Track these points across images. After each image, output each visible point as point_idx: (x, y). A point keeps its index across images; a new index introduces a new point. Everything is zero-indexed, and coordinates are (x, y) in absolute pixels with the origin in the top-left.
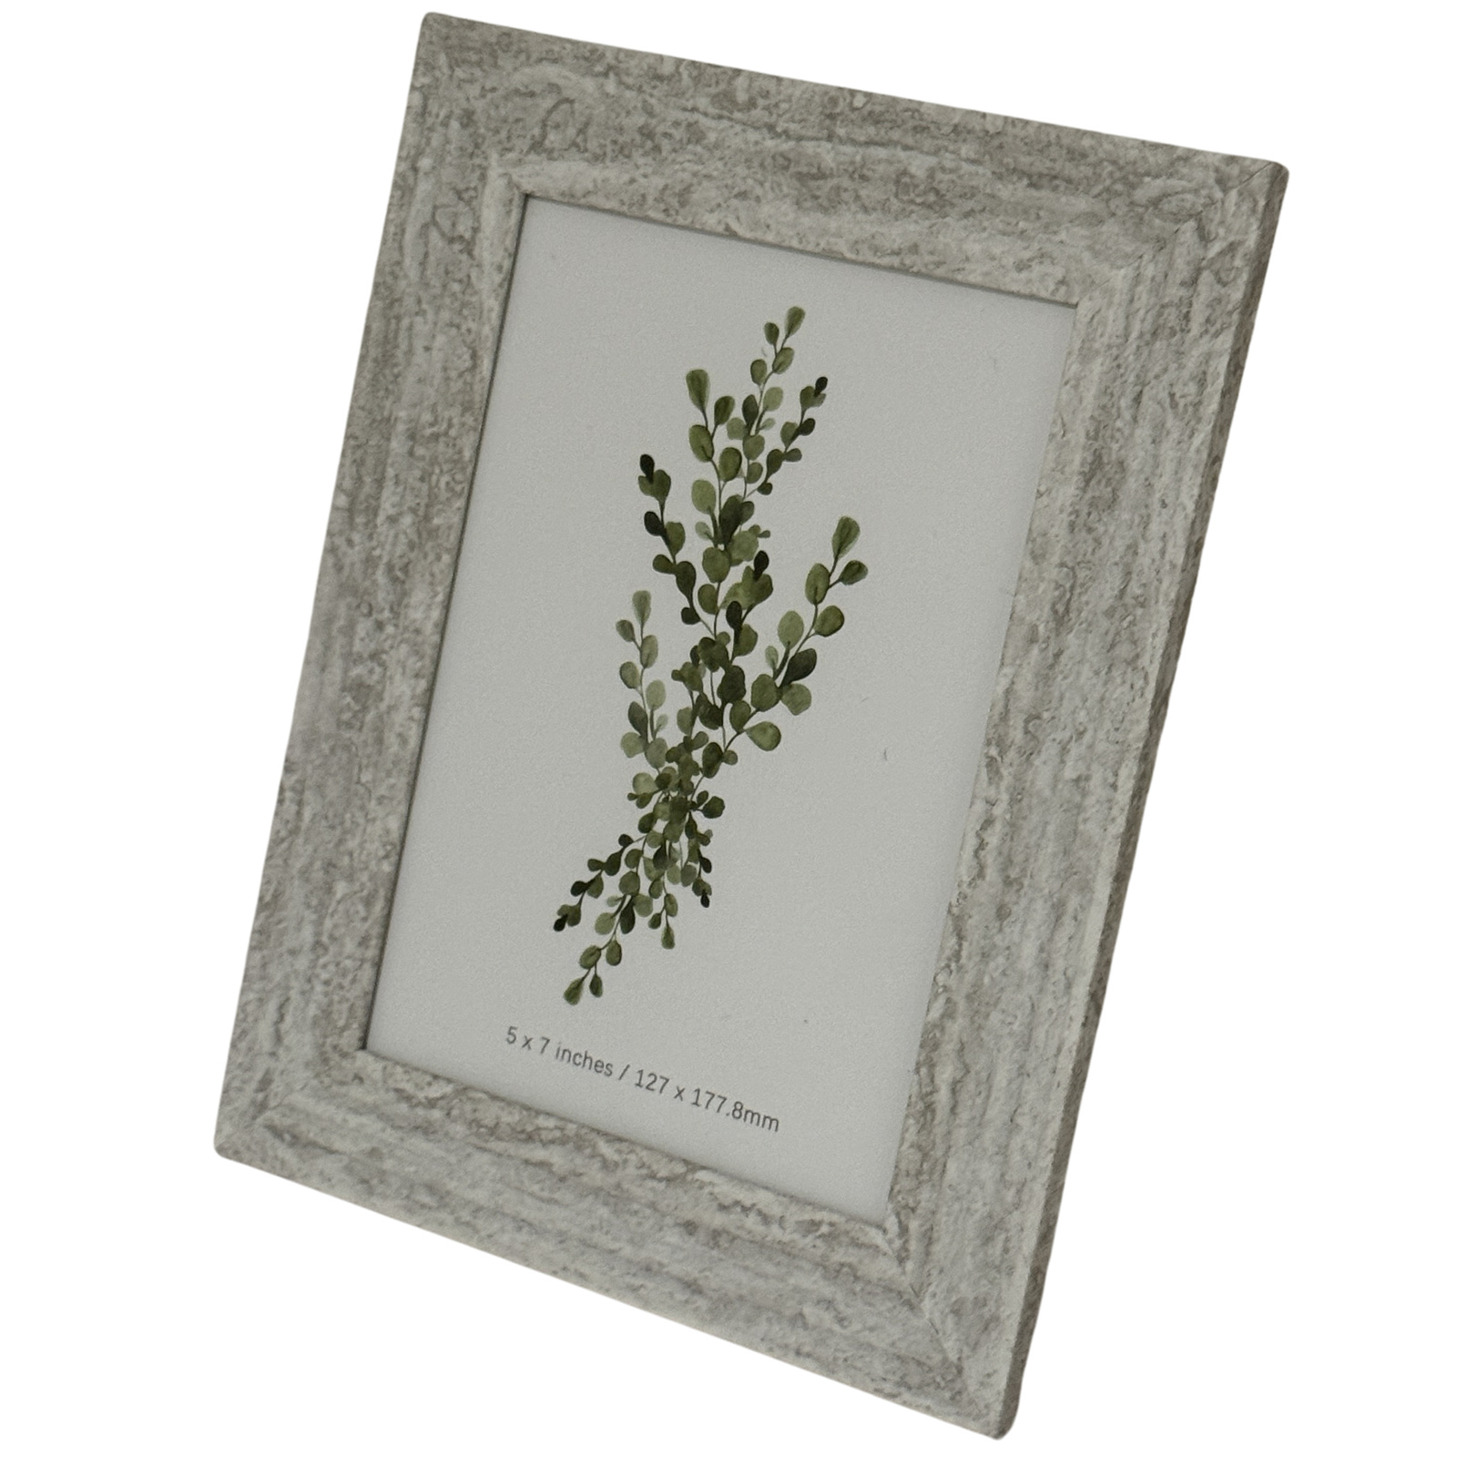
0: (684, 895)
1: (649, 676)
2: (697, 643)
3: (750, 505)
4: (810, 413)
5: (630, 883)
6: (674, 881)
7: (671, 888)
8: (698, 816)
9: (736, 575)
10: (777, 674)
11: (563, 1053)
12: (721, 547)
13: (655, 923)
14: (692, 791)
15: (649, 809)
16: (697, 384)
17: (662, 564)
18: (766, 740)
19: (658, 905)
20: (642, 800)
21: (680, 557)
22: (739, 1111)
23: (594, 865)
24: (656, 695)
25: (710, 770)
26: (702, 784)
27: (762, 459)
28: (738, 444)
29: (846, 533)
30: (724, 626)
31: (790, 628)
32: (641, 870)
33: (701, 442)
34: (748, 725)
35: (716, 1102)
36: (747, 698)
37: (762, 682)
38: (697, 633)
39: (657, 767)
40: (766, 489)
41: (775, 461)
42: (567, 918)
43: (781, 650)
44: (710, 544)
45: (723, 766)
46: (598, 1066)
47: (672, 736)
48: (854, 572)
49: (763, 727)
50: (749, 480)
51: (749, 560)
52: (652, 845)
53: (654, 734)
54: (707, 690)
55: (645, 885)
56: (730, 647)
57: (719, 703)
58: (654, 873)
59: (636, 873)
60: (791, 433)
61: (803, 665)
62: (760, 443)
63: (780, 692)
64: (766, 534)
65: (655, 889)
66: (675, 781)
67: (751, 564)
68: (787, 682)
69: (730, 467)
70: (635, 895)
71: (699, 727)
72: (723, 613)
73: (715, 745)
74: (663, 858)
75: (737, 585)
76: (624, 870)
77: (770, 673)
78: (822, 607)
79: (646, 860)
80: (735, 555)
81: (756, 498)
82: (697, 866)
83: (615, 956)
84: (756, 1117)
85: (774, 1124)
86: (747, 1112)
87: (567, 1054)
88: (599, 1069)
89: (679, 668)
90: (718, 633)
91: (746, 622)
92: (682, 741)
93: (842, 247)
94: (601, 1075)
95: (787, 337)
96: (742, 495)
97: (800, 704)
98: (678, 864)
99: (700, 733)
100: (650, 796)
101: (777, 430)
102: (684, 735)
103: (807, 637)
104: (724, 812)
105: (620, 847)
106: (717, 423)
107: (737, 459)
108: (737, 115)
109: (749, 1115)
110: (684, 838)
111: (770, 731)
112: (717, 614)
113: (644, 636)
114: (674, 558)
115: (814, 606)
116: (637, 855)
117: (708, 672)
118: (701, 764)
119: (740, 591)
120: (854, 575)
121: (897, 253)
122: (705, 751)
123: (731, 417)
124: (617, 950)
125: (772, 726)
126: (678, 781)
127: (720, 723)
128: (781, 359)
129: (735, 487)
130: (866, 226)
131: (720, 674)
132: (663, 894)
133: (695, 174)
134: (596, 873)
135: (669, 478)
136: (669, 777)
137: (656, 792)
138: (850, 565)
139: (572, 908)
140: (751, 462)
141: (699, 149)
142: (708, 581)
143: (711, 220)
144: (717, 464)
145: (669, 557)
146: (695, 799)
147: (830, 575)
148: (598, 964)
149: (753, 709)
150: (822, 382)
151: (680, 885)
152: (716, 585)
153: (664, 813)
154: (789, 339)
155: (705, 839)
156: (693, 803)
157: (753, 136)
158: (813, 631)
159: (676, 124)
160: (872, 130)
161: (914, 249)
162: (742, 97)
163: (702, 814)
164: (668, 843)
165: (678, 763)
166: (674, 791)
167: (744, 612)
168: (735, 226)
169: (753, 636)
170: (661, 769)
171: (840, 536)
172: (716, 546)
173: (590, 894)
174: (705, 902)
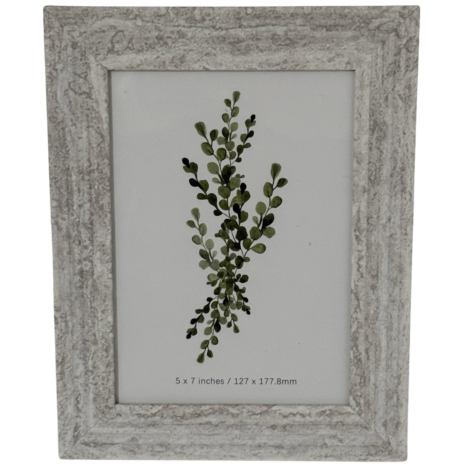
0: (239, 313)
1: (205, 239)
2: (223, 222)
3: (234, 167)
4: (251, 129)
5: (216, 314)
6: (233, 309)
7: (232, 311)
8: (238, 283)
9: (234, 194)
10: (259, 226)
11: (201, 381)
12: (225, 185)
13: (229, 325)
14: (234, 275)
15: (217, 286)
16: (200, 128)
17: (201, 197)
18: (260, 250)
19: (229, 319)
20: (213, 284)
21: (208, 193)
22: (279, 381)
23: (198, 311)
24: (210, 244)
25: (239, 266)
26: (237, 272)
27: (235, 150)
28: (223, 146)
29: (276, 169)
30: (233, 213)
31: (261, 207)
32: (219, 308)
33: (207, 149)
34: (251, 247)
35: (270, 381)
36: (249, 237)
37: (253, 230)
38: (222, 219)
39: (217, 270)
40: (239, 160)
41: (240, 149)
42: (191, 333)
43: (259, 217)
44: (220, 185)
45: (245, 263)
46: (217, 382)
47: (221, 258)
48: (282, 182)
49: (258, 246)
50: (231, 158)
51: (238, 187)
52: (221, 298)
53: (212, 259)
54: (231, 238)
55: (222, 313)
56: (237, 220)
57: (237, 241)
58: (225, 308)
59: (217, 310)
60: (244, 138)
61: (269, 220)
62: (233, 144)
63: (262, 232)
64: (243, 176)
65: (226, 314)
66: (226, 273)
67: (239, 189)
68: (264, 227)
69: (222, 155)
70: (218, 318)
71: (231, 252)
72: (231, 209)
73: (239, 258)
74: (227, 302)
75: (235, 197)
76: (211, 310)
77: (256, 226)
78: (272, 198)
79: (220, 304)
80: (232, 187)
81: (236, 164)
82: (242, 301)
83: (215, 341)
84: (287, 382)
85: (295, 381)
86: (283, 381)
87: (203, 381)
88: (218, 383)
89: (217, 233)
90: (231, 216)
91: (242, 210)
92: (225, 258)
93: (255, 66)
94: (220, 384)
95: (235, 103)
96: (229, 164)
97: (271, 234)
98: (234, 302)
99: (232, 254)
100: (216, 281)
101: (239, 137)
102: (225, 256)
103: (268, 210)
104: (249, 279)
105: (208, 302)
106: (212, 140)
107: (225, 152)
108: (198, 25)
109: (284, 382)
110: (234, 293)
111: (261, 246)
112: (229, 210)
113: (200, 224)
114: (206, 193)
115: (268, 198)
116: (216, 304)
117: (230, 231)
118: (235, 265)
119: (237, 199)
120: (283, 183)
121: (278, 64)
122: (235, 260)
123: (218, 136)
124: (215, 339)
125: (261, 244)
126: (227, 273)
127: (240, 248)
128: (234, 111)
129: (226, 162)
130: (263, 57)
131: (235, 231)
132: (230, 315)
133: (185, 50)
134: (200, 314)
135: (196, 165)
136: (223, 273)
137: (218, 279)
138: (280, 180)
139: (192, 329)
140: (230, 152)
141: (184, 40)
142: (222, 199)
143: (196, 66)
144: (216, 155)
145: (204, 193)
146: (235, 278)
147: (272, 185)
148: (209, 346)
149: (252, 240)
150: (253, 117)
151: (237, 309)
152: (226, 199)
153: (223, 286)
154: (235, 104)
155: (243, 291)
156: (235, 279)
157: (207, 32)
158: (270, 207)
159: (172, 32)
160: (258, 21)
161: (285, 62)
162: (198, 17)
163: (240, 282)
164: (228, 296)
165: (225, 267)
166: (226, 277)
167: (240, 207)
168: (207, 66)
169: (246, 214)
170: (219, 271)
171: (274, 171)
172: (223, 185)
173: (199, 322)
174: (249, 313)
